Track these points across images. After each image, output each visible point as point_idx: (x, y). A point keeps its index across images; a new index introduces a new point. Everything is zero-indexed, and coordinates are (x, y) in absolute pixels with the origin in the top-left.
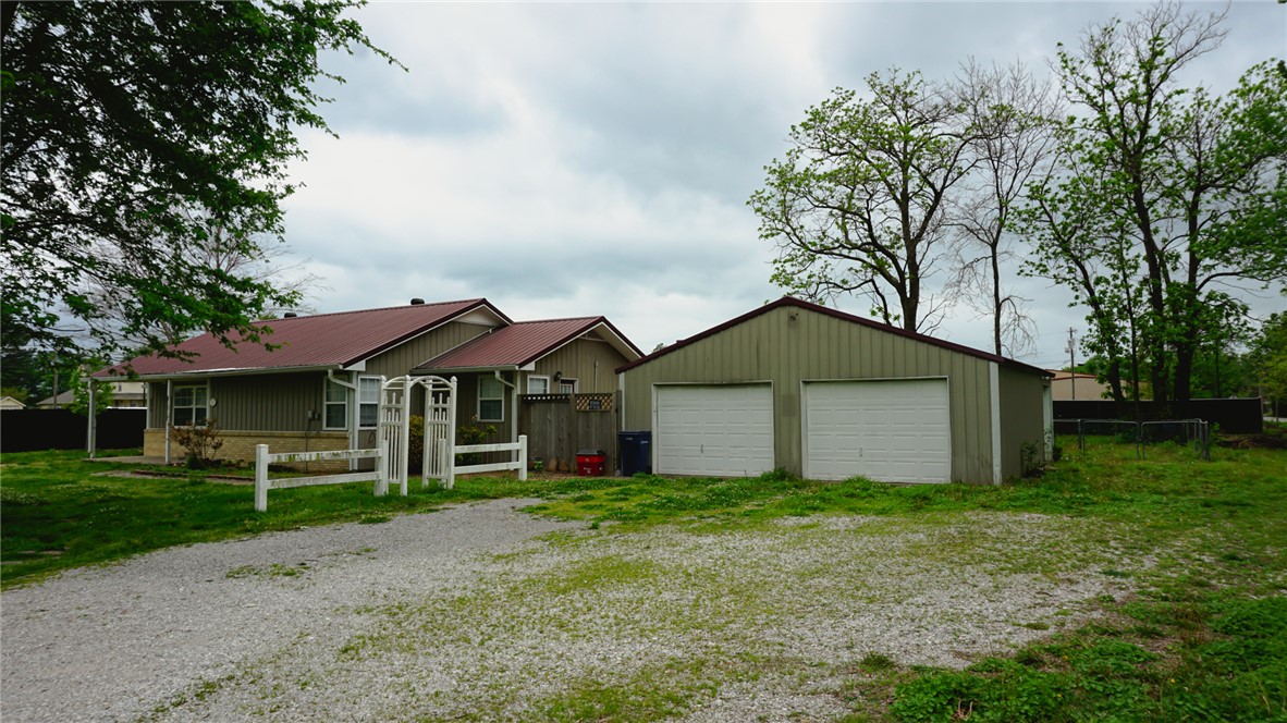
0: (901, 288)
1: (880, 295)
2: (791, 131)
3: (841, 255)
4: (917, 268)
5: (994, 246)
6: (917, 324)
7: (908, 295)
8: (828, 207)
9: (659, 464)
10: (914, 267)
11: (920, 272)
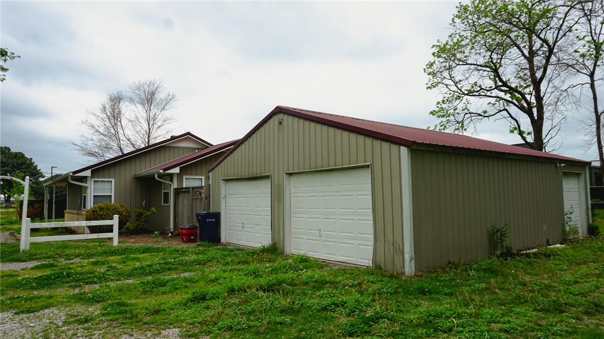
0: (530, 114)
1: (514, 119)
2: (451, 22)
3: (485, 96)
4: (542, 99)
5: (592, 75)
6: (544, 136)
7: (536, 118)
8: (467, 64)
9: (225, 235)
10: (539, 99)
11: (544, 102)
